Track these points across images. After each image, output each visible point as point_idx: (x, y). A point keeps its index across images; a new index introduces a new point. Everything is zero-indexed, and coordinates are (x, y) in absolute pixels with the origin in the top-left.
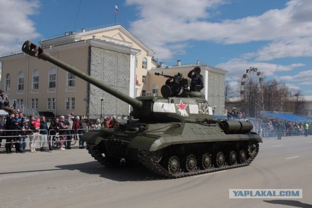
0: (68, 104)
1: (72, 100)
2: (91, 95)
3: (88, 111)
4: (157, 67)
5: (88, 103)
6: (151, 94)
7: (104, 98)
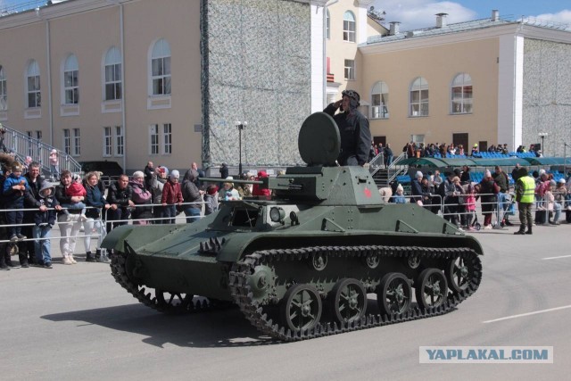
0: (155, 139)
1: (166, 131)
2: (211, 116)
3: (206, 157)
4: (384, 36)
5: (207, 136)
6: (368, 106)
7: (246, 123)
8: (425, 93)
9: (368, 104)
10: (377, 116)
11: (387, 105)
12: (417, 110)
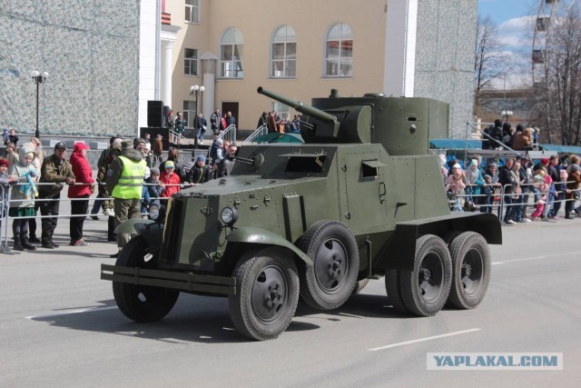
6: (215, 61)
7: (46, 74)
8: (292, 47)
9: (216, 58)
10: (227, 75)
11: (242, 61)
12: (280, 69)
